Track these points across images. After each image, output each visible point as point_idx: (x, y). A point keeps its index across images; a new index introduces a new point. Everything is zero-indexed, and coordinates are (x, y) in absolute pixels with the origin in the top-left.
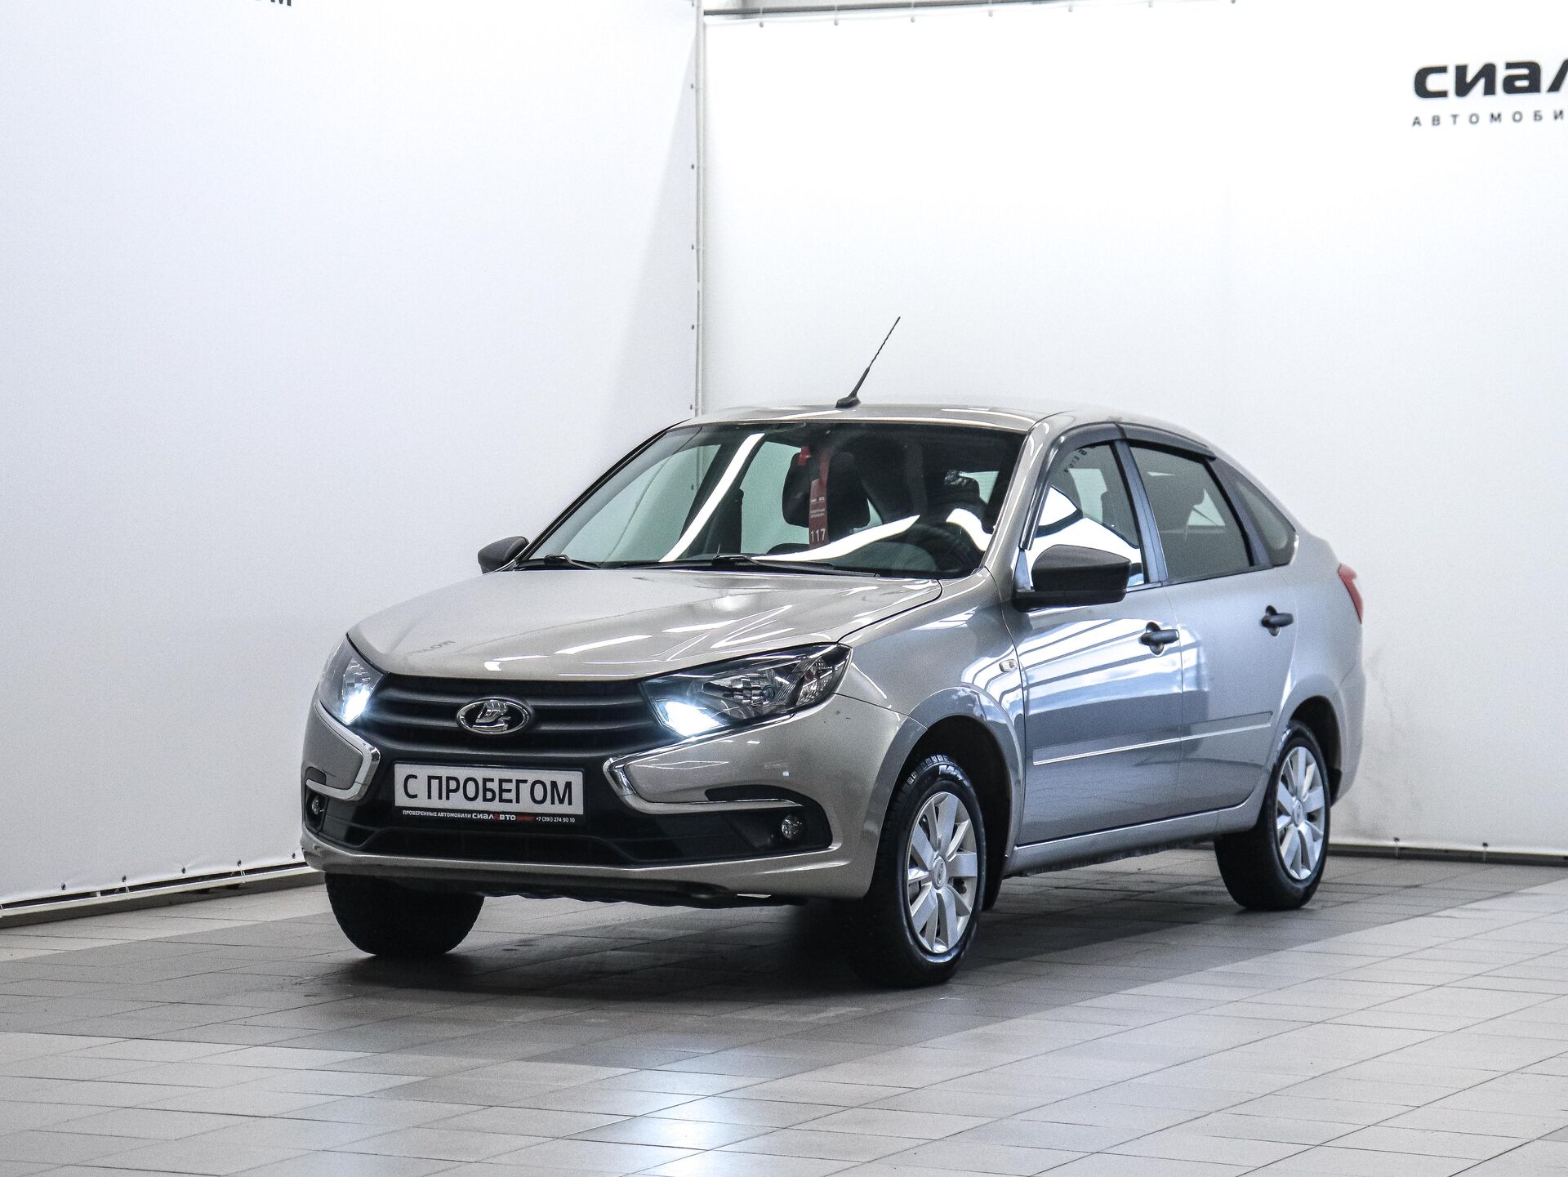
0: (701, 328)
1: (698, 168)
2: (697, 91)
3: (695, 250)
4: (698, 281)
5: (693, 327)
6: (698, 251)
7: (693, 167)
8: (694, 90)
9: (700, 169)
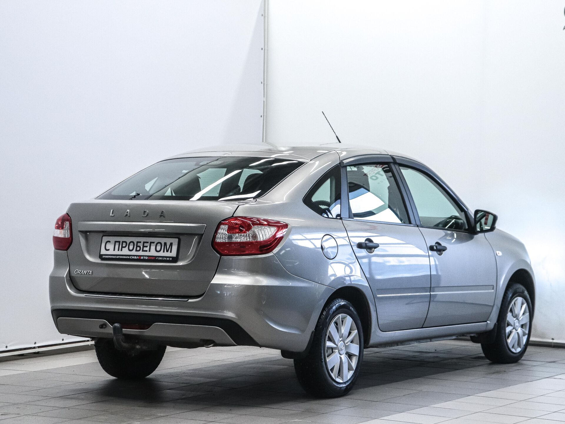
0: (265, 116)
1: (265, 49)
2: (265, 17)
3: (263, 84)
4: (264, 97)
5: (261, 116)
6: (264, 84)
7: (262, 49)
8: (263, 17)
9: (265, 50)
